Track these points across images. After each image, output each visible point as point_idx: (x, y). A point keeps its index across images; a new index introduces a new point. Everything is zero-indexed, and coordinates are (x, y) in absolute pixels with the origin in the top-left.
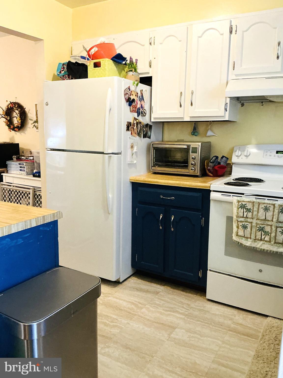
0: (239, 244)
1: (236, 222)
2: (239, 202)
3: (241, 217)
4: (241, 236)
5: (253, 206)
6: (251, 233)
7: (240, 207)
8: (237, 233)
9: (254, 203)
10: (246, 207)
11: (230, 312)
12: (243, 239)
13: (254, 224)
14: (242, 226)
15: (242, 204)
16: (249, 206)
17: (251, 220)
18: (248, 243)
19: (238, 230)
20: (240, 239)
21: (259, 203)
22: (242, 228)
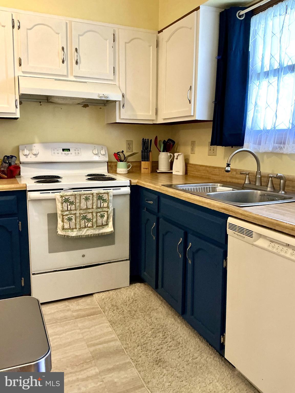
0: (66, 237)
1: (61, 216)
2: (62, 197)
3: (66, 211)
4: (67, 229)
5: (76, 198)
6: (76, 224)
7: (64, 202)
8: (63, 226)
9: (76, 196)
10: (69, 201)
11: (62, 306)
12: (69, 231)
13: (78, 215)
14: (67, 219)
15: (66, 199)
16: (72, 199)
17: (75, 212)
18: (74, 234)
19: (63, 224)
20: (66, 232)
21: (80, 194)
22: (68, 221)
